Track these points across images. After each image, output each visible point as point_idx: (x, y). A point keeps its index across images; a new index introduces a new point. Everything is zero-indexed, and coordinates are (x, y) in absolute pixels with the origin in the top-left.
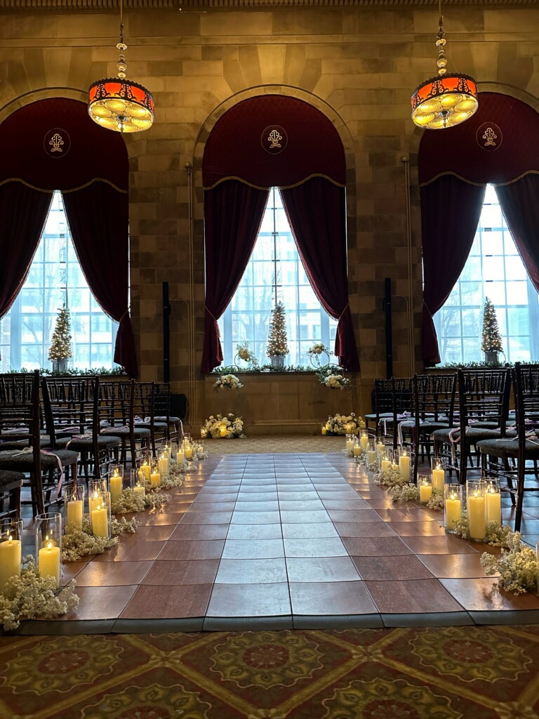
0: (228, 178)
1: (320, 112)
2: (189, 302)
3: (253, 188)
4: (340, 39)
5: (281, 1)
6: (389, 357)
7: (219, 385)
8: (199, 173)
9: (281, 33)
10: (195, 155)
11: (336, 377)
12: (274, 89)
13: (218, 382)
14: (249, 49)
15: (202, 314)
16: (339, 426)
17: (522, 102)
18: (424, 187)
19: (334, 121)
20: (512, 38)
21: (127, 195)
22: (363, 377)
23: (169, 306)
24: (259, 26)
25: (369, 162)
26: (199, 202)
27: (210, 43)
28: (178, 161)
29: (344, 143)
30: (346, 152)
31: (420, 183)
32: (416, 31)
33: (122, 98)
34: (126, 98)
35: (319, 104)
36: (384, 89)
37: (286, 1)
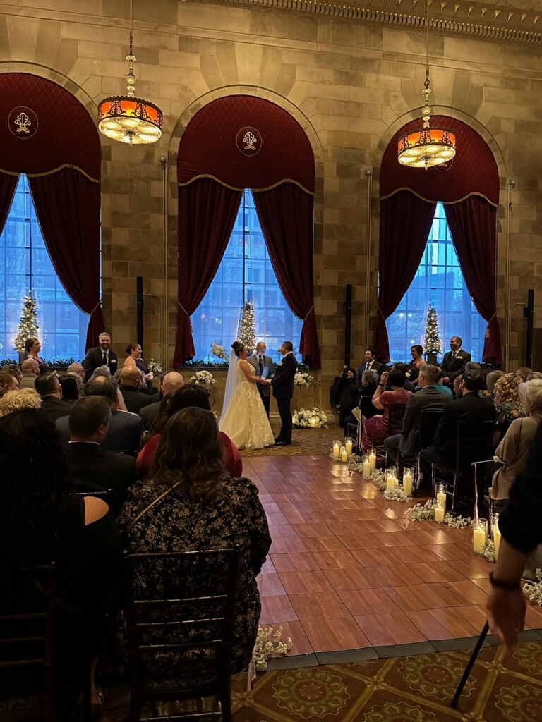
0: (203, 176)
1: (293, 118)
2: (162, 297)
3: (227, 188)
4: (315, 47)
5: (261, 1)
6: (347, 356)
7: (194, 381)
8: (174, 168)
9: (258, 33)
10: (170, 149)
11: (303, 375)
12: (250, 90)
13: (194, 378)
14: (226, 44)
15: (174, 309)
16: (305, 421)
17: (471, 128)
18: (384, 200)
19: (306, 128)
20: (466, 67)
21: (99, 184)
22: (323, 373)
23: (142, 301)
24: (237, 23)
25: (337, 173)
26: (173, 197)
27: (188, 34)
28: (153, 154)
29: (314, 151)
30: (316, 160)
31: (381, 196)
32: (384, 49)
33: (138, 118)
34: (141, 118)
35: (292, 110)
36: (352, 102)
37: (265, 2)
